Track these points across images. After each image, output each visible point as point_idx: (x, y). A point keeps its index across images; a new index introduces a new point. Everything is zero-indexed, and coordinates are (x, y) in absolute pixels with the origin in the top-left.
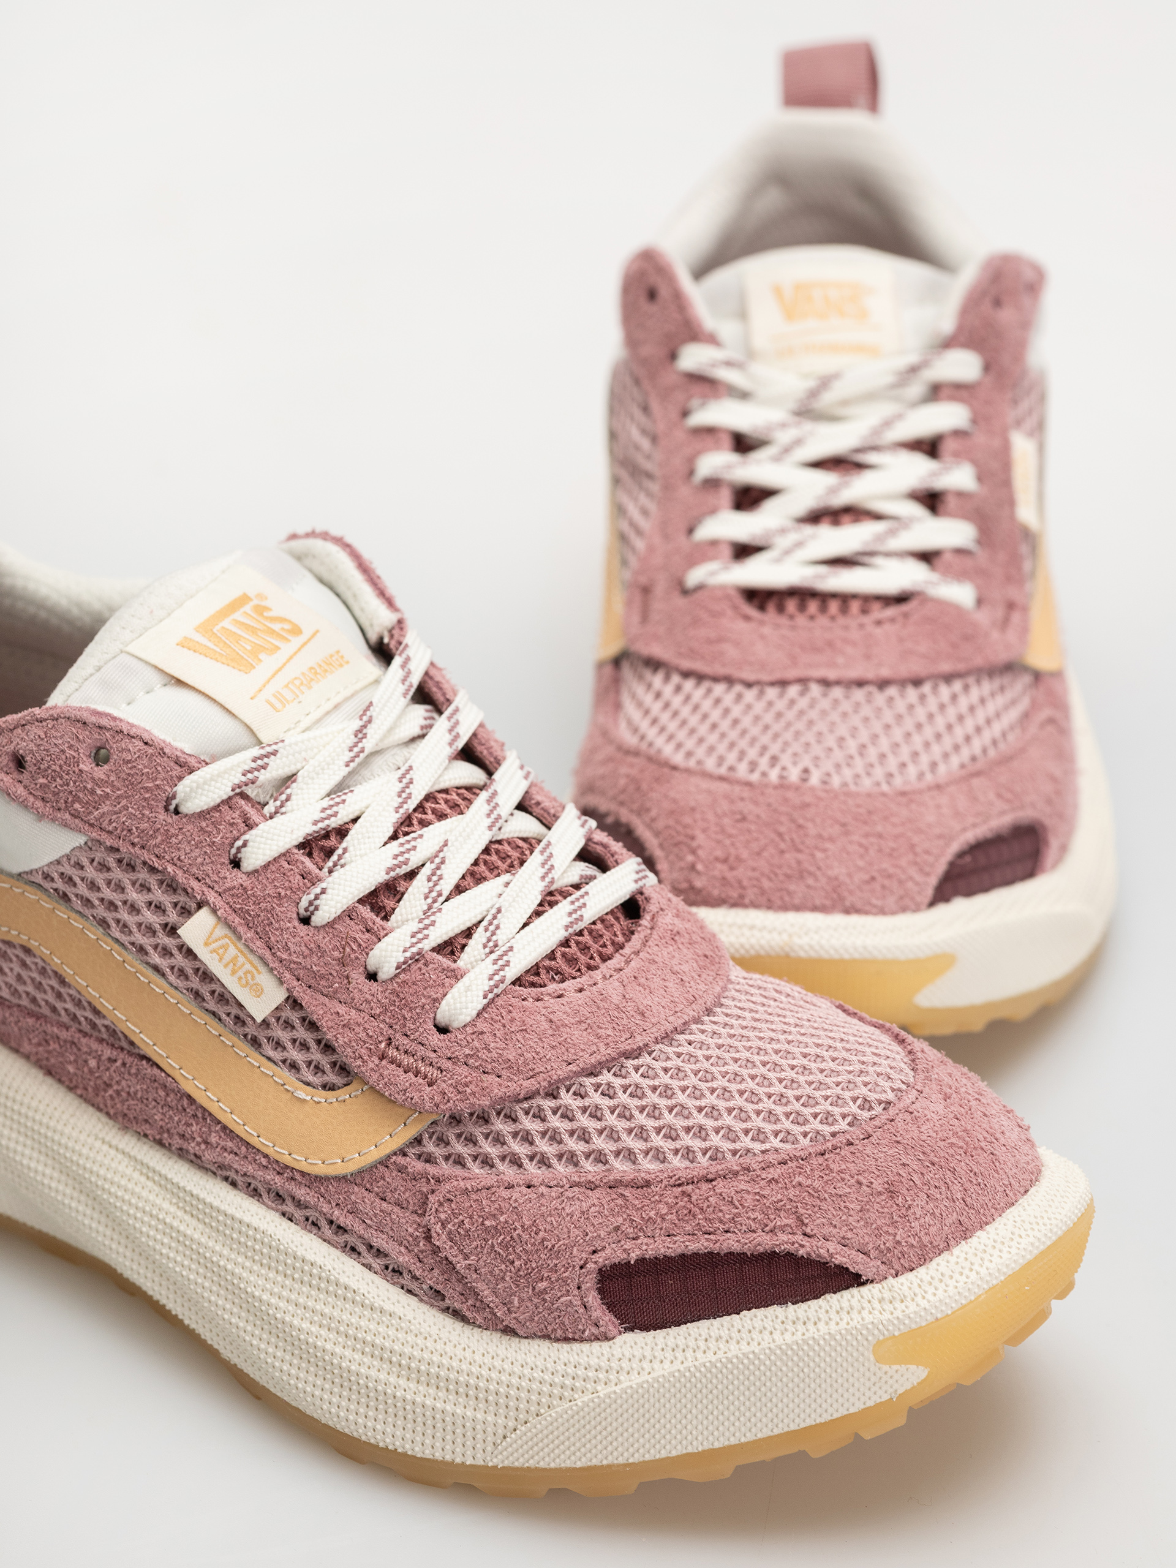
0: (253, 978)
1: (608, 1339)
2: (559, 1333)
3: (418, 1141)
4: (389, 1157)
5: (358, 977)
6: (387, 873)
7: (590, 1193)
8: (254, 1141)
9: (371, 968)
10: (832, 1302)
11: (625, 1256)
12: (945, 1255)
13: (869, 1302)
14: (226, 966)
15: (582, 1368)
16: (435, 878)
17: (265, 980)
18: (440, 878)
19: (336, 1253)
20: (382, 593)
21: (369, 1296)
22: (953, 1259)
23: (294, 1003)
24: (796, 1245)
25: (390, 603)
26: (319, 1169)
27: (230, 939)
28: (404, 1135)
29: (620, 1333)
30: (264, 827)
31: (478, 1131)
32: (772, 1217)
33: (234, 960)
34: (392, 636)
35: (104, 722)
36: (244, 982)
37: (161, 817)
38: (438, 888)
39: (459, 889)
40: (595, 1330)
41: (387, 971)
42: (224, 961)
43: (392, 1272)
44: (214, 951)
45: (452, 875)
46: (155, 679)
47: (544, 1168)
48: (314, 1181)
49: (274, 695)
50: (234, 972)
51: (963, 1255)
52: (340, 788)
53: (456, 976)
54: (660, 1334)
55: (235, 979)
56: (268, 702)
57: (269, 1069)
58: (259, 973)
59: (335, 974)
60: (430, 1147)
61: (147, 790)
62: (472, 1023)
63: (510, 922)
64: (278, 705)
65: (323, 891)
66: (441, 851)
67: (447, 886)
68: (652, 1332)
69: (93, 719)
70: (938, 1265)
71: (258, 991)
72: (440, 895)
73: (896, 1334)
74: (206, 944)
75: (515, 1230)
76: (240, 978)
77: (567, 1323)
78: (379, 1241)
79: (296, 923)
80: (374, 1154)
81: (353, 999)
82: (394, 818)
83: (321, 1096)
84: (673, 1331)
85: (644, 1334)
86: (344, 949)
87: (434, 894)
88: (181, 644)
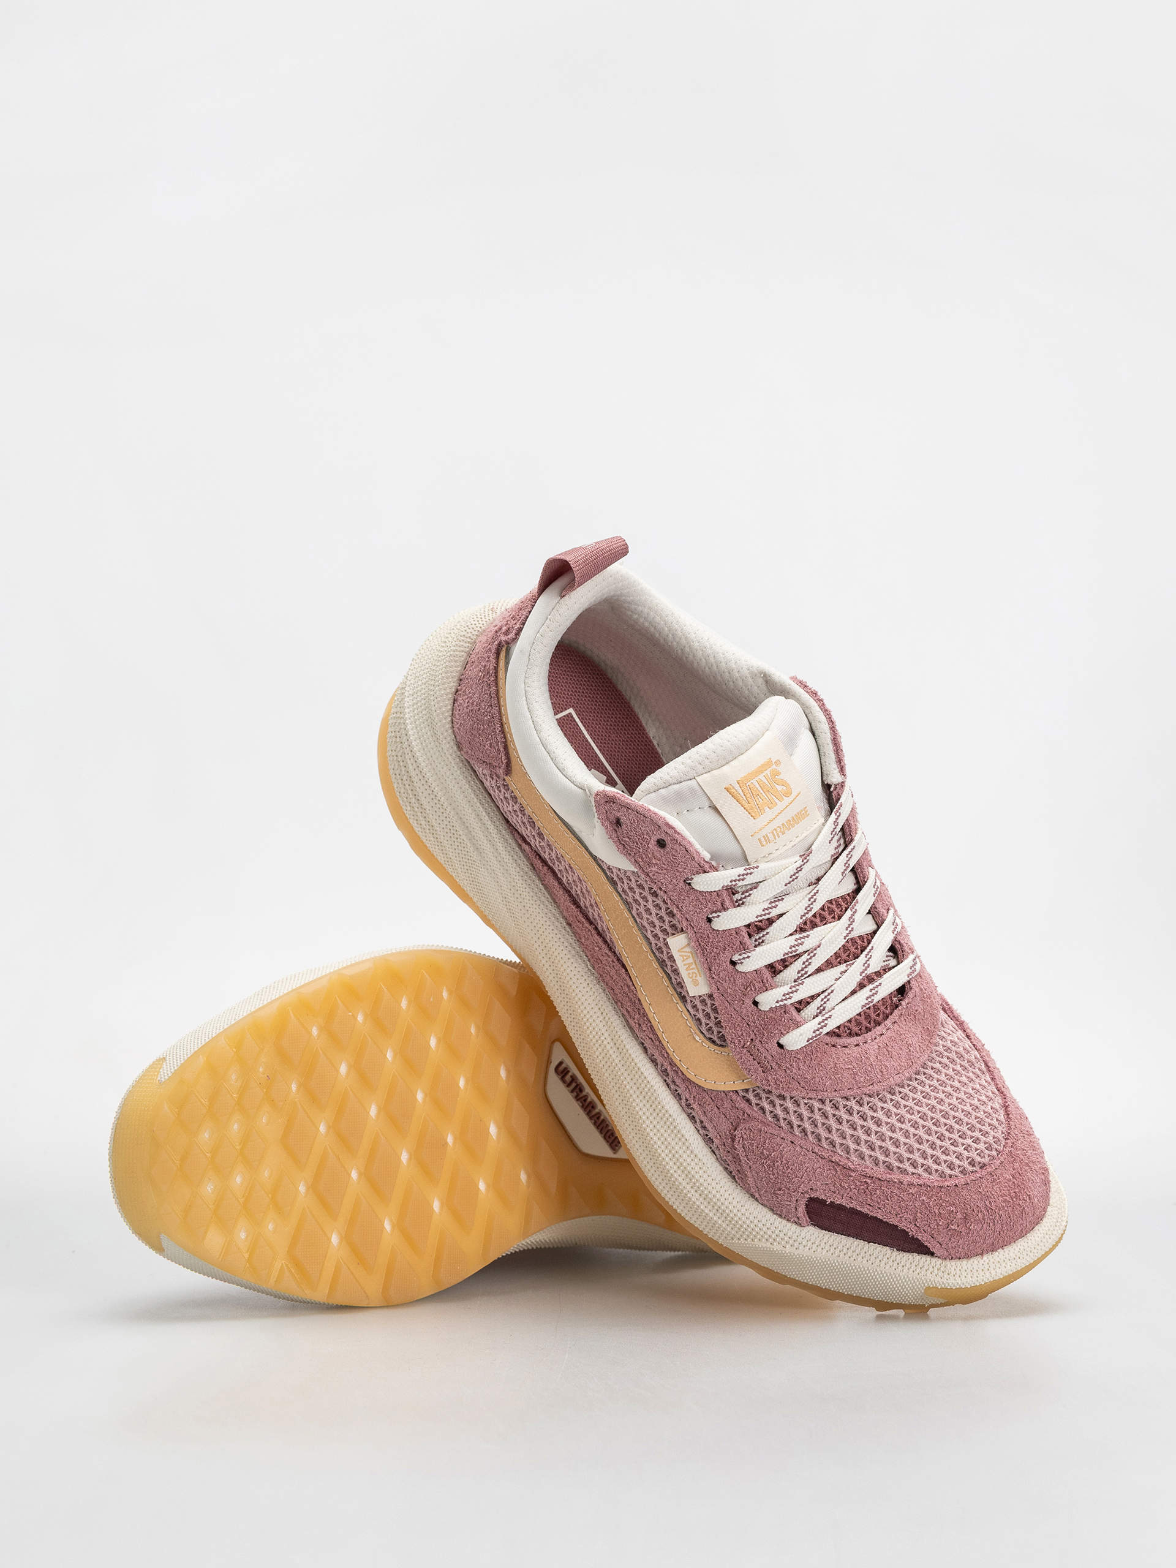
0: (696, 977)
1: (800, 1225)
2: (779, 1212)
3: (747, 1091)
4: (729, 1092)
5: (749, 1001)
6: (784, 956)
7: (820, 1160)
8: (665, 1043)
9: (757, 999)
10: (917, 1257)
11: (826, 1199)
12: (979, 1258)
13: (933, 1267)
14: (684, 965)
15: (783, 1233)
16: (807, 964)
17: (701, 979)
18: (809, 964)
19: (684, 1116)
20: (840, 761)
21: (693, 1146)
22: (982, 1262)
23: (711, 996)
24: (909, 1229)
25: (842, 770)
26: (691, 1076)
27: (692, 954)
28: (739, 1086)
29: (808, 1225)
30: (732, 912)
31: (778, 1102)
32: (903, 1211)
33: (690, 964)
34: (835, 788)
35: (670, 831)
36: (691, 976)
37: (681, 885)
38: (806, 969)
39: (819, 970)
40: (796, 1220)
41: (765, 1007)
42: (684, 963)
43: (709, 1141)
44: (682, 956)
45: (818, 962)
46: (707, 804)
47: (803, 1134)
48: (686, 1080)
49: (764, 837)
50: (687, 969)
51: (987, 1261)
52: (779, 898)
53: (798, 1025)
54: (827, 1234)
55: (687, 972)
56: (759, 840)
57: (686, 1016)
58: (700, 976)
59: (738, 997)
60: (751, 1096)
61: (678, 871)
62: (797, 1052)
63: (835, 998)
64: (764, 843)
65: (748, 957)
66: (815, 949)
67: (811, 969)
68: (824, 1231)
69: (665, 828)
70: (973, 1262)
71: (696, 983)
72: (806, 973)
73: (939, 1287)
74: (679, 951)
75: (777, 1162)
76: (689, 974)
77: (784, 1211)
78: (709, 1126)
79: (728, 963)
80: (721, 1087)
81: (742, 1012)
82: (799, 921)
83: (706, 1044)
84: (834, 1236)
85: (819, 1230)
86: (747, 987)
87: (803, 972)
88: (727, 789)
